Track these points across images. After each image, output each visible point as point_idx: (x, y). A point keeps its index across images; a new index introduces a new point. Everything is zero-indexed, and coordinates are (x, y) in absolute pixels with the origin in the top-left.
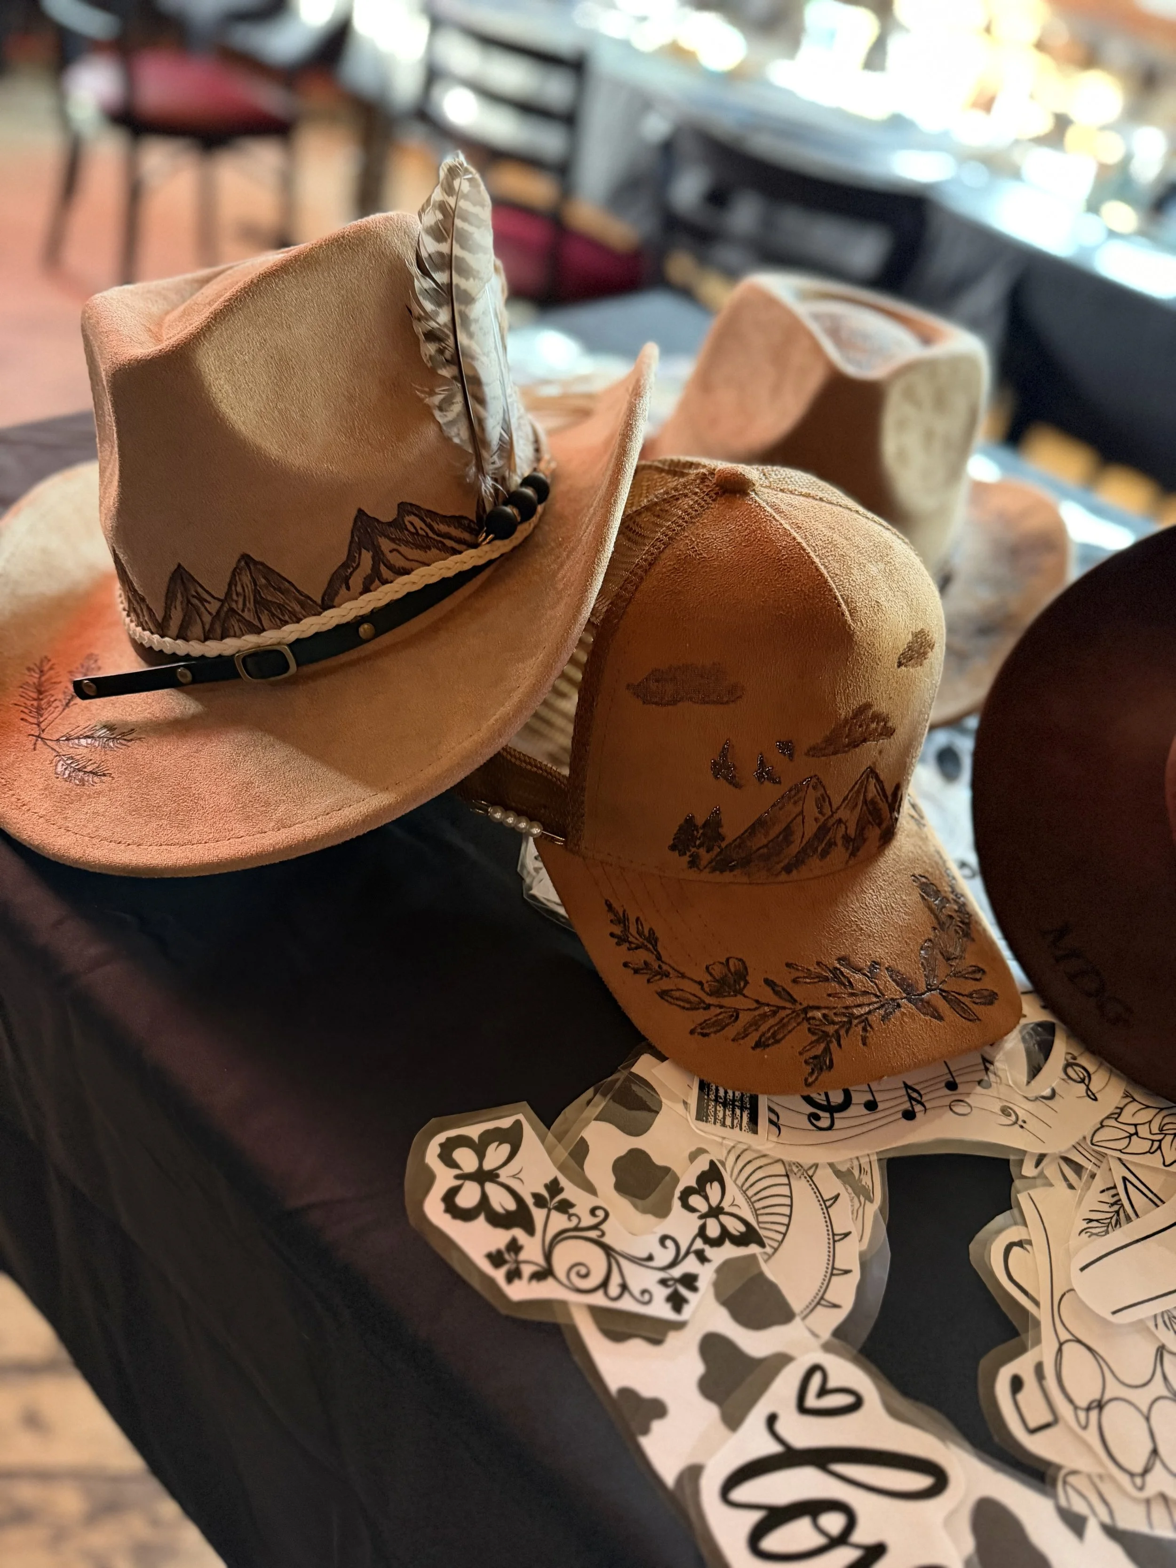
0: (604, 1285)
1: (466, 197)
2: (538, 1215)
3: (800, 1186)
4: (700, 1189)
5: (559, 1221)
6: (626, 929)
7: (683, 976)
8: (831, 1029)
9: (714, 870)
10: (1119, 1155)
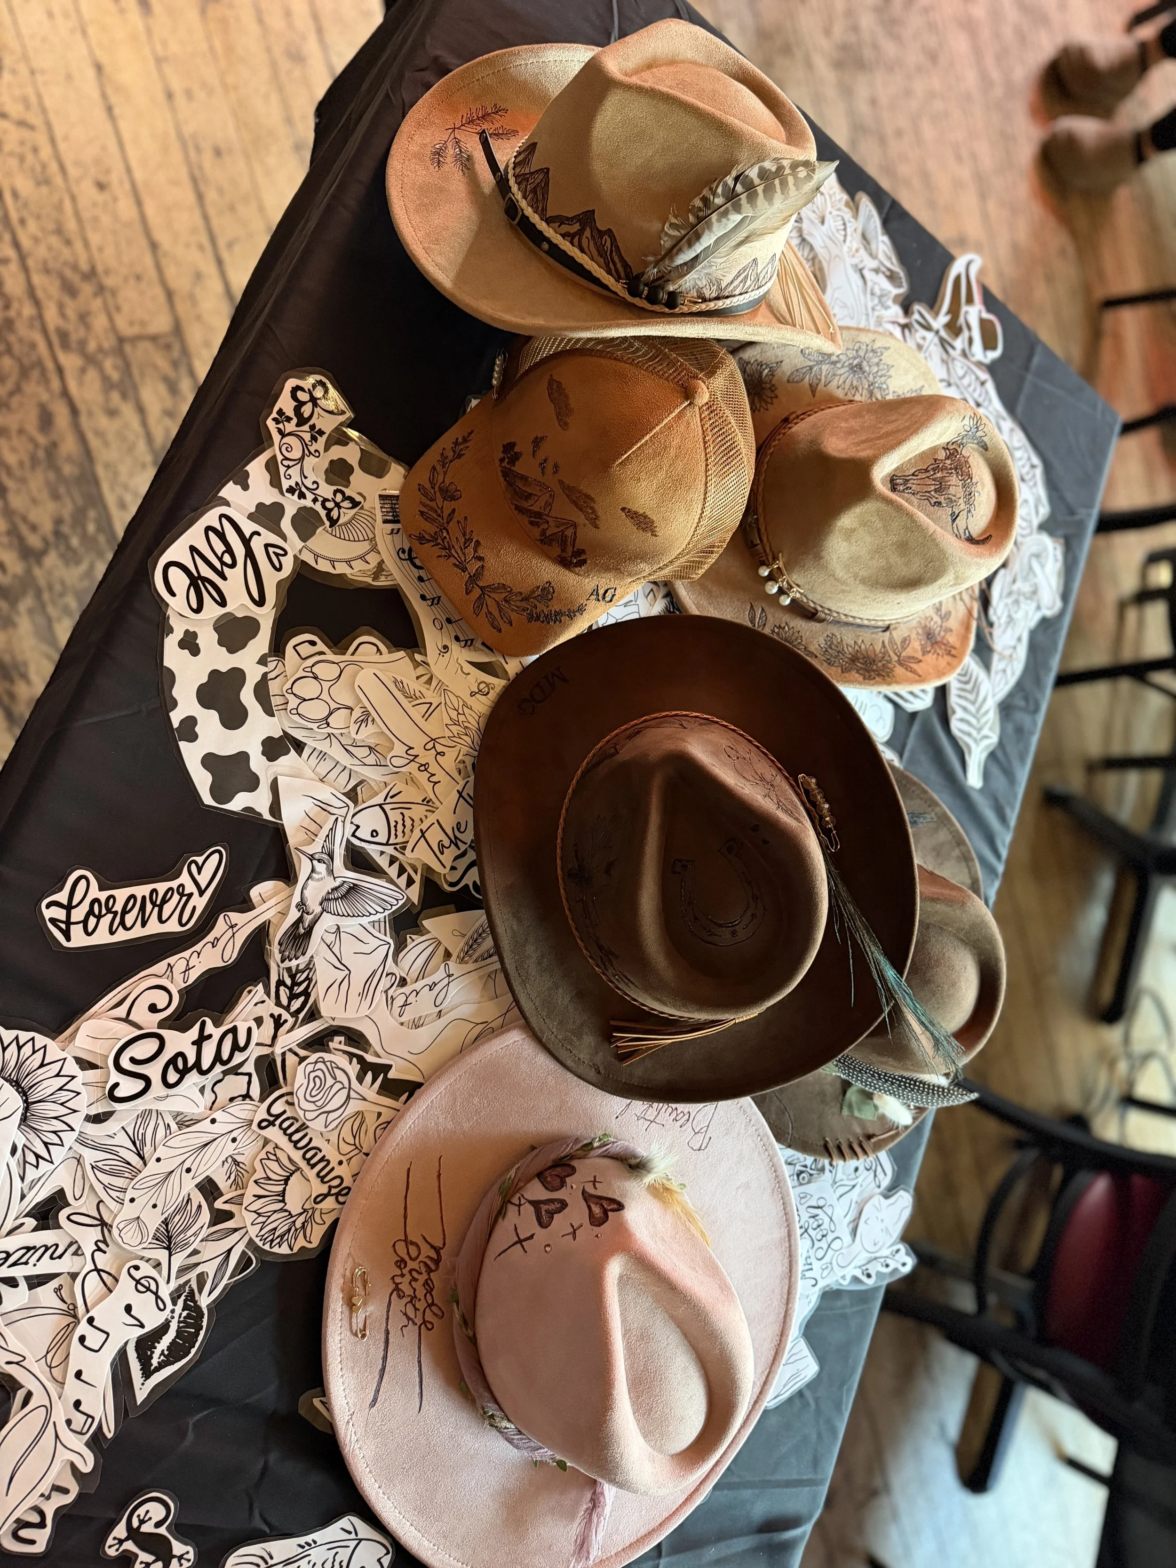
0: (286, 459)
1: (796, 177)
2: (306, 427)
3: (366, 546)
4: (346, 498)
5: (307, 437)
6: (462, 443)
7: (445, 473)
8: (439, 541)
9: (502, 471)
10: (443, 702)
